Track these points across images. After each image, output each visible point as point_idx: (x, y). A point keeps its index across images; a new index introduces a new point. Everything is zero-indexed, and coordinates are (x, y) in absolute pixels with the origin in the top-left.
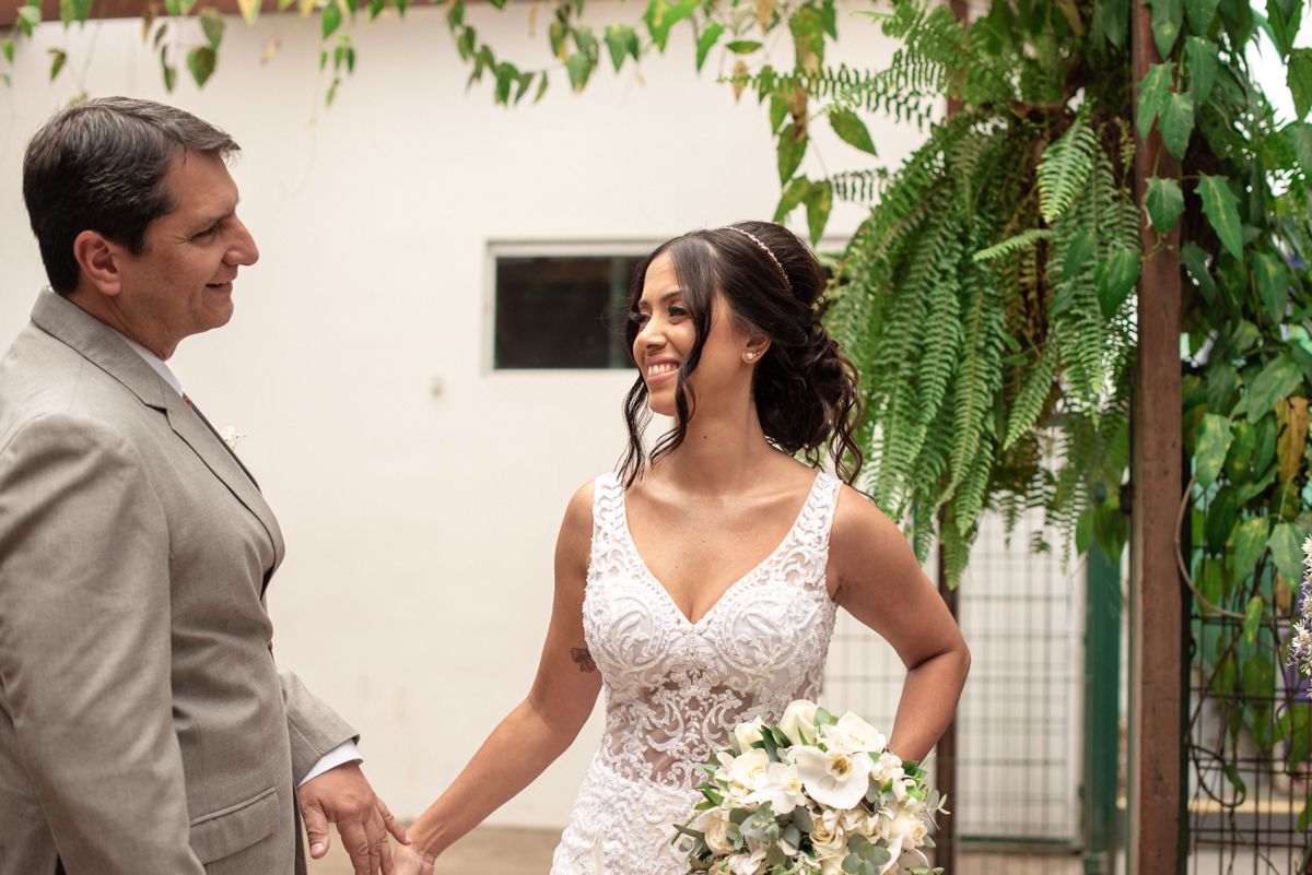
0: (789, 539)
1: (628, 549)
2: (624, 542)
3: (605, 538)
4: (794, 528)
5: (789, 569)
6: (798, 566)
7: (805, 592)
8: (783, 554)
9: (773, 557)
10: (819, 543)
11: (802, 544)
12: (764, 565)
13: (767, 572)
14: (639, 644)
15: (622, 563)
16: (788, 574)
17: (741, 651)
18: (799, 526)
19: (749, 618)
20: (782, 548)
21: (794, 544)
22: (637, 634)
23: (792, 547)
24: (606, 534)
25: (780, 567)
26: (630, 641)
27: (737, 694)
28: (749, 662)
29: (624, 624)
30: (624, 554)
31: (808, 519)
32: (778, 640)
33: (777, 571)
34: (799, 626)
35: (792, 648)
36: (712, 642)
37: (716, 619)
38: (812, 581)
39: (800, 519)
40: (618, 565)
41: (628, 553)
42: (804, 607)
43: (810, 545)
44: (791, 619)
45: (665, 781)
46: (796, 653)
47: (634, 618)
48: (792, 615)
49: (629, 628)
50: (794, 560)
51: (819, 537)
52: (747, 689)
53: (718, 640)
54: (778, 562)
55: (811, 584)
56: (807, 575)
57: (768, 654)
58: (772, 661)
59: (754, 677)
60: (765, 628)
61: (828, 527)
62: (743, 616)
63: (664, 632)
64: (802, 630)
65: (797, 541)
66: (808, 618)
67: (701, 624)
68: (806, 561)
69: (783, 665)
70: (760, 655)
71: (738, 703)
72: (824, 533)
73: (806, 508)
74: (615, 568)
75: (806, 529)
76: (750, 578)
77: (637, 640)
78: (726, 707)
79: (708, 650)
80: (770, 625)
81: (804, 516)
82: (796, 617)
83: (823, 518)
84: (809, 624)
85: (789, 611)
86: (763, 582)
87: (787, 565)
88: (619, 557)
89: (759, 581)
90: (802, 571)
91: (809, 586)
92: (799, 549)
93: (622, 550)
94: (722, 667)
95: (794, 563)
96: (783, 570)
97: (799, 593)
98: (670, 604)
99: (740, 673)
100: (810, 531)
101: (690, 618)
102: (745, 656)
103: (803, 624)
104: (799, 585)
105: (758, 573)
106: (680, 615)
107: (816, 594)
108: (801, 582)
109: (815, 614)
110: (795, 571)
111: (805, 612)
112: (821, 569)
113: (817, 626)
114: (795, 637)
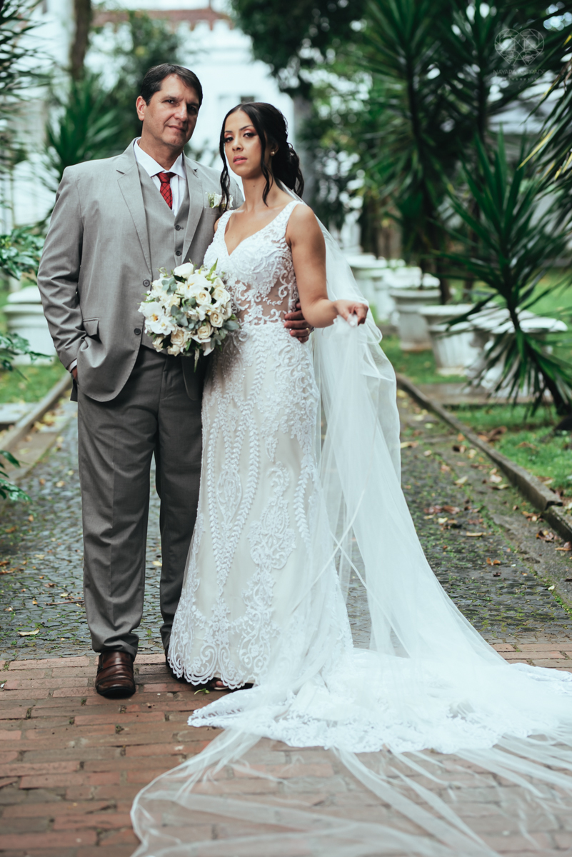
0: (270, 224)
4: (274, 220)
5: (266, 235)
6: (270, 234)
7: (270, 244)
8: (266, 230)
9: (262, 231)
12: (257, 233)
17: (241, 264)
20: (267, 227)
25: (263, 235)
27: (244, 284)
28: (244, 269)
32: (253, 260)
33: (261, 236)
37: (235, 253)
38: (277, 240)
39: (278, 217)
46: (263, 266)
47: (212, 256)
52: (246, 281)
54: (263, 233)
57: (251, 266)
58: (253, 268)
59: (247, 275)
60: (249, 256)
61: (287, 220)
62: (242, 251)
66: (270, 253)
67: (231, 255)
69: (258, 271)
70: (247, 266)
71: (245, 288)
72: (285, 222)
73: (281, 213)
76: (251, 237)
78: (241, 290)
81: (280, 216)
87: (266, 233)
90: (272, 236)
91: (274, 242)
94: (236, 271)
97: (267, 243)
98: (225, 250)
99: (242, 274)
100: (279, 222)
101: (229, 254)
102: (243, 267)
103: (267, 255)
104: (269, 241)
105: (254, 236)
106: (227, 253)
107: (278, 245)
108: (271, 239)
109: (275, 252)
110: (269, 236)
111: (269, 251)
112: (281, 235)
113: (276, 257)
114: (262, 259)
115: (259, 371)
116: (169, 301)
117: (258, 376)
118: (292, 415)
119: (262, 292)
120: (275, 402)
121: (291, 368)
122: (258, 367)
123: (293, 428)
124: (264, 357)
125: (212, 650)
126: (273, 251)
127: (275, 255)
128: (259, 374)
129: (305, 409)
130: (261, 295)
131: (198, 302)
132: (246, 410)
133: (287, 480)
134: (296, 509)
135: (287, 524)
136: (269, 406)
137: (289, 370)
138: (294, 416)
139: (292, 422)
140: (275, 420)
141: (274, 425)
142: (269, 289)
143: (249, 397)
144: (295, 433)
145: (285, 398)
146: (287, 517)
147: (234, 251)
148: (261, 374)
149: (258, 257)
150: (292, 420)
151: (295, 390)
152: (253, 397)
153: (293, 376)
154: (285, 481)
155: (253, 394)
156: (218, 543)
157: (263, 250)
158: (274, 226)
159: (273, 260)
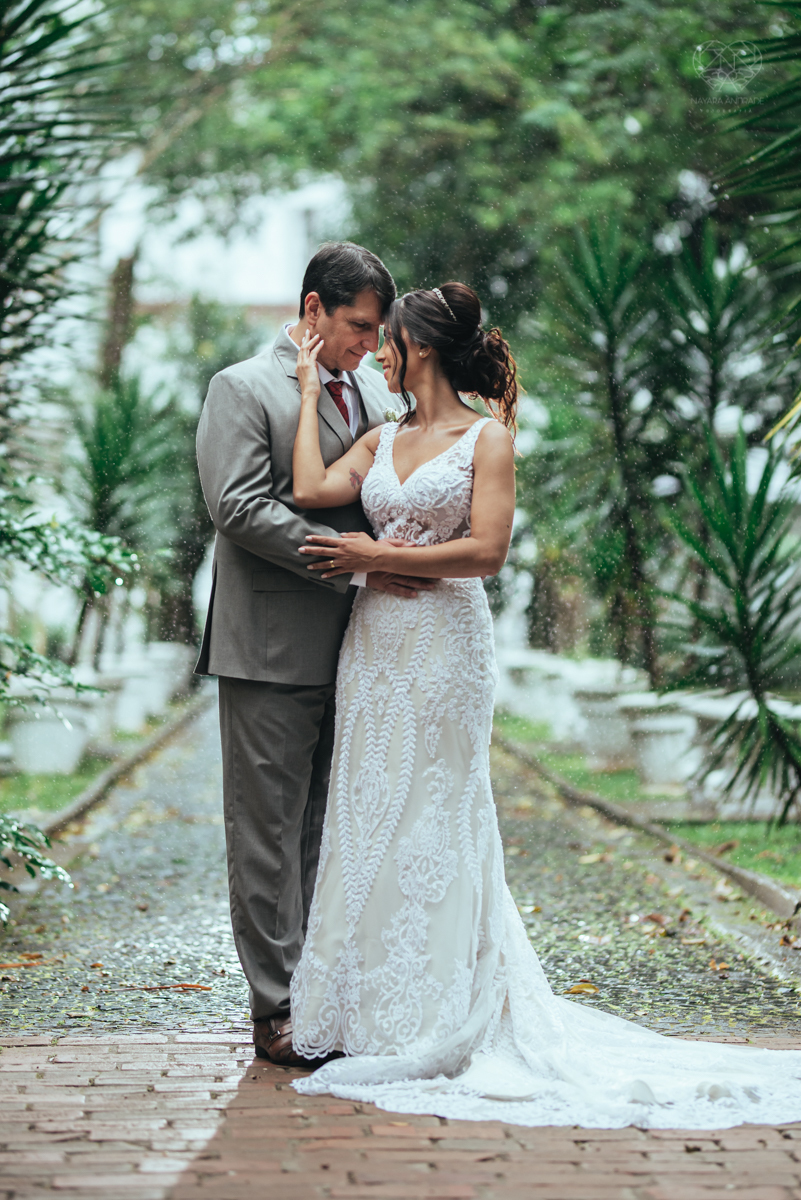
0: (455, 446)
3: (381, 448)
4: (460, 441)
5: (451, 459)
6: (456, 459)
7: (457, 471)
8: (450, 453)
9: (444, 454)
10: (470, 448)
12: (439, 457)
13: (439, 460)
14: (377, 495)
17: (418, 497)
19: (423, 480)
20: (450, 449)
22: (377, 491)
26: (373, 494)
27: (419, 523)
28: (422, 503)
29: (371, 486)
31: (468, 437)
32: (436, 491)
33: (444, 460)
34: (450, 486)
35: (444, 498)
36: (405, 493)
37: (410, 482)
38: (464, 466)
42: (455, 477)
44: (445, 481)
46: (447, 500)
47: (376, 483)
49: (374, 487)
50: (455, 455)
51: (471, 446)
52: (423, 519)
53: (408, 492)
54: (448, 456)
56: (461, 463)
57: (432, 499)
58: (433, 502)
59: (426, 512)
60: (430, 485)
62: (420, 479)
63: (388, 490)
66: (456, 483)
68: (462, 457)
69: (439, 506)
70: (427, 499)
71: (420, 528)
76: (430, 462)
77: (375, 494)
79: (405, 498)
80: (433, 484)
82: (450, 481)
83: (474, 437)
85: (444, 478)
86: (434, 464)
87: (451, 457)
90: (459, 461)
91: (462, 469)
94: (410, 506)
95: (454, 457)
96: (448, 460)
98: (394, 476)
99: (419, 510)
100: (467, 443)
101: (402, 483)
102: (421, 500)
103: (453, 485)
104: (455, 467)
105: (434, 460)
106: (398, 482)
107: (467, 473)
108: (457, 465)
109: (462, 483)
110: (454, 461)
111: (456, 480)
112: (469, 461)
113: (464, 489)
114: (447, 490)
115: (424, 635)
117: (422, 642)
118: (464, 698)
119: (441, 535)
120: (443, 678)
121: (468, 635)
122: (423, 630)
123: (463, 715)
124: (433, 617)
125: (335, 1012)
126: (460, 481)
127: (463, 486)
128: (424, 639)
129: (481, 692)
130: (440, 538)
132: (401, 687)
133: (451, 785)
134: (459, 825)
135: (448, 844)
136: (434, 683)
137: (464, 638)
138: (467, 700)
139: (464, 707)
140: (441, 702)
141: (439, 709)
142: (451, 532)
143: (406, 670)
144: (466, 722)
145: (456, 674)
146: (449, 834)
147: (408, 481)
148: (427, 640)
149: (442, 488)
150: (463, 704)
151: (470, 665)
152: (412, 670)
153: (469, 646)
154: (447, 786)
155: (413, 667)
156: (350, 867)
157: (447, 478)
158: (460, 448)
159: (459, 492)
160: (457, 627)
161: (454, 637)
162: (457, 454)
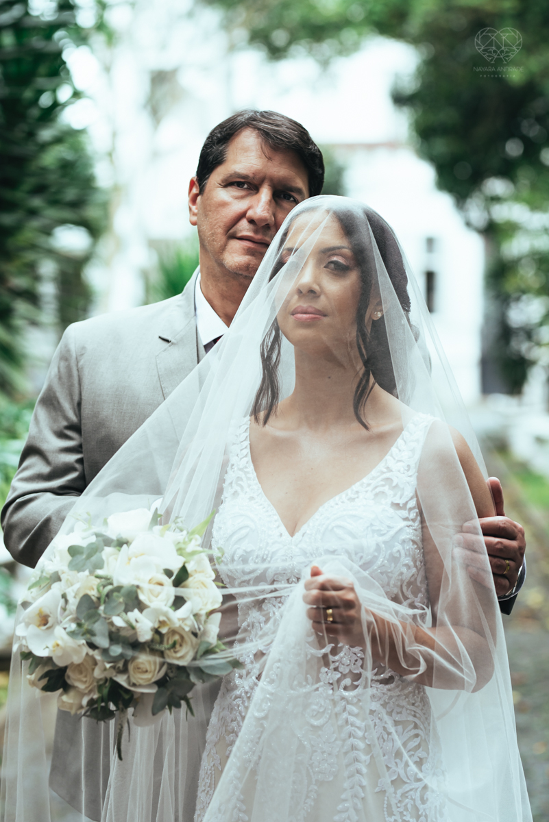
0: (381, 466)
1: (248, 475)
2: (246, 470)
3: (232, 468)
4: (388, 457)
5: (377, 490)
6: (386, 489)
7: (391, 511)
8: (374, 478)
9: (365, 480)
10: (408, 470)
11: (391, 471)
12: (356, 487)
13: (357, 492)
14: (246, 555)
15: (242, 487)
16: (376, 495)
18: (391, 456)
19: (335, 529)
20: (374, 473)
21: (385, 470)
22: (246, 545)
23: (383, 473)
24: (233, 465)
25: (370, 488)
26: (240, 552)
29: (235, 538)
30: (245, 479)
31: (400, 451)
32: (361, 549)
33: (367, 492)
34: (381, 539)
35: (374, 559)
36: (304, 552)
37: (308, 532)
38: (401, 502)
39: (394, 449)
40: (238, 489)
41: (249, 479)
43: (399, 471)
44: (373, 531)
45: (268, 680)
48: (374, 528)
49: (239, 540)
50: (383, 483)
51: (408, 466)
53: (309, 549)
54: (369, 485)
55: (398, 504)
56: (395, 495)
60: (349, 538)
61: (417, 456)
62: (330, 528)
63: (267, 543)
64: (385, 542)
65: (388, 468)
66: (392, 532)
67: (297, 536)
68: (394, 484)
72: (413, 462)
73: (400, 441)
74: (236, 492)
75: (397, 459)
76: (343, 495)
77: (245, 551)
80: (354, 536)
81: (397, 448)
82: (380, 530)
83: (413, 450)
84: (393, 537)
85: (372, 525)
86: (352, 500)
87: (376, 487)
88: (240, 482)
89: (348, 500)
90: (391, 493)
91: (396, 506)
92: (388, 475)
93: (243, 476)
95: (383, 486)
96: (372, 491)
97: (384, 511)
98: (276, 521)
100: (400, 461)
101: (291, 533)
103: (386, 538)
104: (384, 503)
105: (349, 492)
106: (283, 529)
107: (405, 513)
108: (389, 501)
109: (401, 530)
110: (383, 492)
111: (389, 527)
112: (409, 492)
113: (404, 541)
114: (378, 548)
116: (76, 586)
126: (399, 527)
127: (403, 536)
131: (142, 597)
147: (304, 528)
149: (369, 543)
158: (389, 470)
159: (398, 547)
160: (402, 772)
161: (399, 792)
162: (388, 480)
